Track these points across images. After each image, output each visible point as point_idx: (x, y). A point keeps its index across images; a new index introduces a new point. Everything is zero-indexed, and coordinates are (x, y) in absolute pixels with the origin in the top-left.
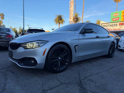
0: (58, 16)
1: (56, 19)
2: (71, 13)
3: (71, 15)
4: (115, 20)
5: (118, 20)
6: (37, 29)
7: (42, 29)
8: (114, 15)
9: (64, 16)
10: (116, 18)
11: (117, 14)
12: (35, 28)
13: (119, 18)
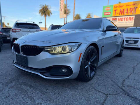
0: (44, 6)
1: (41, 10)
2: (62, 4)
3: (61, 6)
4: (107, 15)
5: (110, 14)
6: (28, 22)
7: (34, 23)
8: (106, 9)
9: (50, 6)
10: (107, 13)
11: (109, 8)
12: (25, 22)
13: (110, 12)
